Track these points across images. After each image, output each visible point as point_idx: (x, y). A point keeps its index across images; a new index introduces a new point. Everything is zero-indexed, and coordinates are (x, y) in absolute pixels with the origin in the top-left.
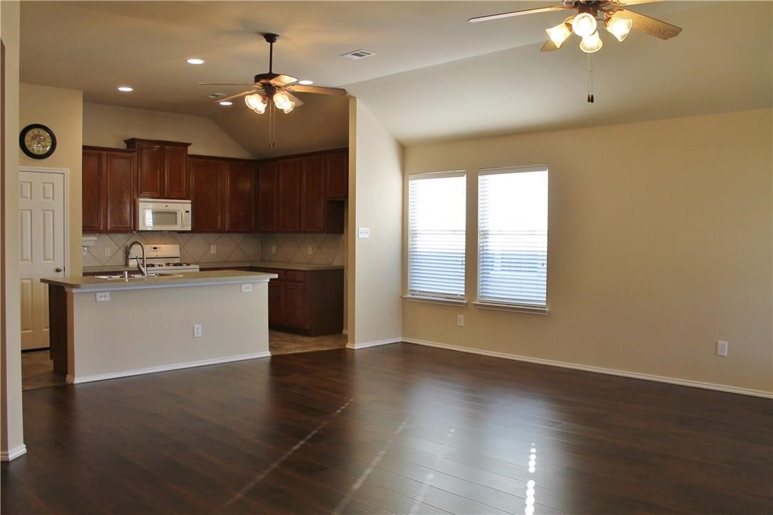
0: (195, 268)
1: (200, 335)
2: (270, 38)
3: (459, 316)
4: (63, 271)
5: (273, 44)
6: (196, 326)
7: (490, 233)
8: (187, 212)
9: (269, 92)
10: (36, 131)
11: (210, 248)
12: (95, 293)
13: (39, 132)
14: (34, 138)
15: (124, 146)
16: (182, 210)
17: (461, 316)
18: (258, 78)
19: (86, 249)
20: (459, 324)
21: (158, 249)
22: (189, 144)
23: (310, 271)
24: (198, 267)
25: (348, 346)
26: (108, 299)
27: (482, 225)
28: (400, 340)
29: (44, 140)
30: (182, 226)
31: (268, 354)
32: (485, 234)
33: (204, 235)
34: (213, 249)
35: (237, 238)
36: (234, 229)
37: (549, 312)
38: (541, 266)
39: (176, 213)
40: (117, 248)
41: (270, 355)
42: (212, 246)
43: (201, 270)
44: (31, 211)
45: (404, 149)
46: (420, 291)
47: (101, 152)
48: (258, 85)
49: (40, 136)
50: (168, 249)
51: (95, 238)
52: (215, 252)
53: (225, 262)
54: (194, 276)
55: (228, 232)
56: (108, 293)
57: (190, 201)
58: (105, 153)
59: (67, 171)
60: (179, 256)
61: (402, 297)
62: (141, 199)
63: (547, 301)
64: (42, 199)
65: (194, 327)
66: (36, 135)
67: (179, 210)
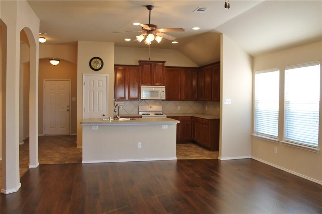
0: (165, 116)
1: (140, 147)
2: (149, 7)
3: (275, 148)
4: (105, 116)
5: (151, 10)
6: (138, 143)
7: (290, 102)
8: (163, 91)
10: (95, 60)
11: (177, 107)
12: (92, 126)
13: (97, 60)
14: (94, 63)
15: (138, 64)
16: (161, 91)
17: (276, 148)
19: (121, 107)
20: (275, 152)
21: (152, 108)
22: (165, 62)
23: (211, 120)
24: (166, 116)
25: (219, 158)
26: (97, 129)
27: (287, 98)
28: (250, 157)
29: (99, 63)
30: (161, 98)
31: (176, 158)
32: (289, 103)
33: (174, 101)
34: (179, 108)
35: (191, 103)
36: (187, 99)
37: (319, 151)
38: (316, 123)
39: (158, 92)
40: (134, 106)
41: (177, 159)
42: (178, 106)
43: (167, 117)
44: (93, 91)
45: (252, 58)
46: (260, 133)
47: (125, 67)
49: (97, 61)
50: (156, 107)
51: (123, 102)
52: (180, 109)
53: (185, 114)
54: (163, 120)
55: (184, 100)
56: (97, 127)
57: (165, 87)
58: (128, 67)
59: (108, 75)
60: (162, 110)
61: (250, 135)
62: (142, 86)
63: (318, 144)
64: (98, 87)
65: (137, 143)
66: (95, 61)
67: (159, 91)
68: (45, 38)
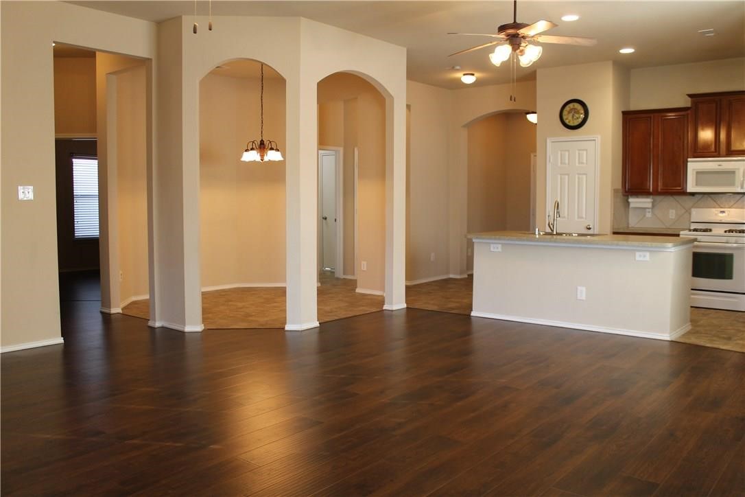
1: (584, 298)
4: (592, 229)
6: (579, 288)
9: (515, 41)
10: (572, 105)
12: (490, 244)
14: (569, 112)
18: (502, 29)
19: (650, 210)
21: (726, 214)
26: (500, 250)
29: (578, 112)
30: (742, 187)
39: (734, 172)
44: (569, 175)
47: (651, 115)
48: (502, 36)
49: (575, 109)
56: (500, 245)
59: (599, 138)
62: (689, 159)
64: (577, 164)
65: (577, 289)
66: (571, 109)
67: (738, 169)
68: (473, 75)
